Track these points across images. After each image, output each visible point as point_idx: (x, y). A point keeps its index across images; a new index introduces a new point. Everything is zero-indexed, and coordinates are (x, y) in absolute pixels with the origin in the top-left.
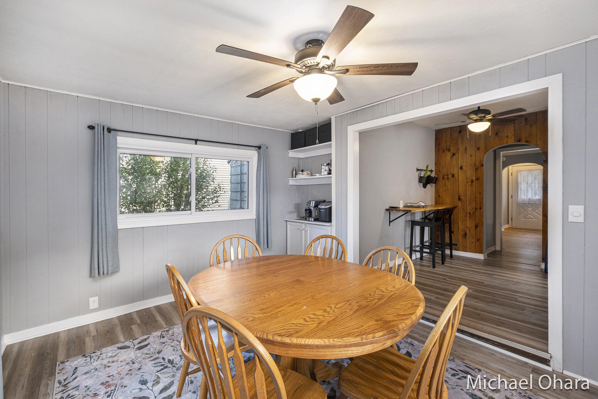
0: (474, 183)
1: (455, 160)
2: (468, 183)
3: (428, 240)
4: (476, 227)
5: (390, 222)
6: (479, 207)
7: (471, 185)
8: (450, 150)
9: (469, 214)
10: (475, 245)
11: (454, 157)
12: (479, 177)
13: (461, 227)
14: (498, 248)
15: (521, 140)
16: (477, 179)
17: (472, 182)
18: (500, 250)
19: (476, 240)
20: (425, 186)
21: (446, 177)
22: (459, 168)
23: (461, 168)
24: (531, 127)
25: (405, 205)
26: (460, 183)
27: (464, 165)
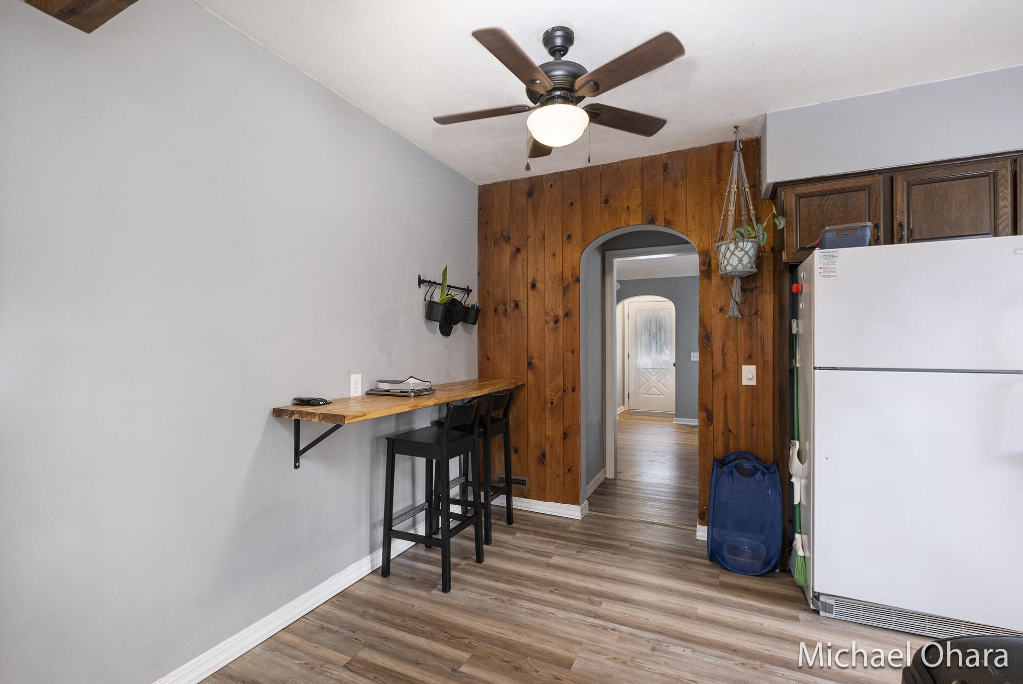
0: (560, 324)
1: (519, 265)
2: (549, 326)
3: (458, 476)
4: (565, 435)
5: (298, 454)
6: (570, 387)
7: (555, 330)
8: (509, 238)
9: (550, 405)
10: (564, 483)
11: (520, 257)
12: (570, 309)
13: (533, 437)
14: (610, 475)
15: (657, 219)
16: (567, 315)
17: (556, 322)
18: (613, 478)
19: (566, 471)
20: (446, 331)
21: (501, 308)
22: (529, 286)
23: (534, 286)
24: (675, 186)
25: (372, 388)
26: (532, 326)
27: (539, 278)
